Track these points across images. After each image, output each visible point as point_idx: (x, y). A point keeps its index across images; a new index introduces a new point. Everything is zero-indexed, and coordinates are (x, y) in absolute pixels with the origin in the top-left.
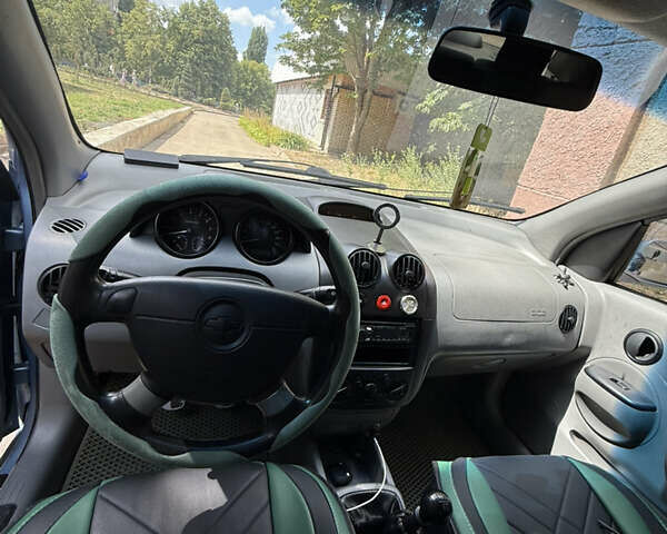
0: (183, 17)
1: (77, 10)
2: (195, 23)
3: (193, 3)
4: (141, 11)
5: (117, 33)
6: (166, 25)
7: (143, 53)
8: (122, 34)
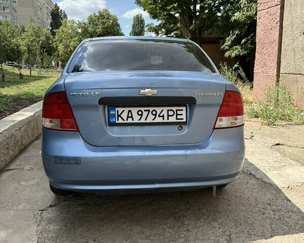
0: (90, 23)
1: (32, 35)
2: (97, 25)
3: (95, 14)
4: (65, 26)
5: (53, 42)
6: (80, 31)
7: (69, 49)
8: (55, 41)
